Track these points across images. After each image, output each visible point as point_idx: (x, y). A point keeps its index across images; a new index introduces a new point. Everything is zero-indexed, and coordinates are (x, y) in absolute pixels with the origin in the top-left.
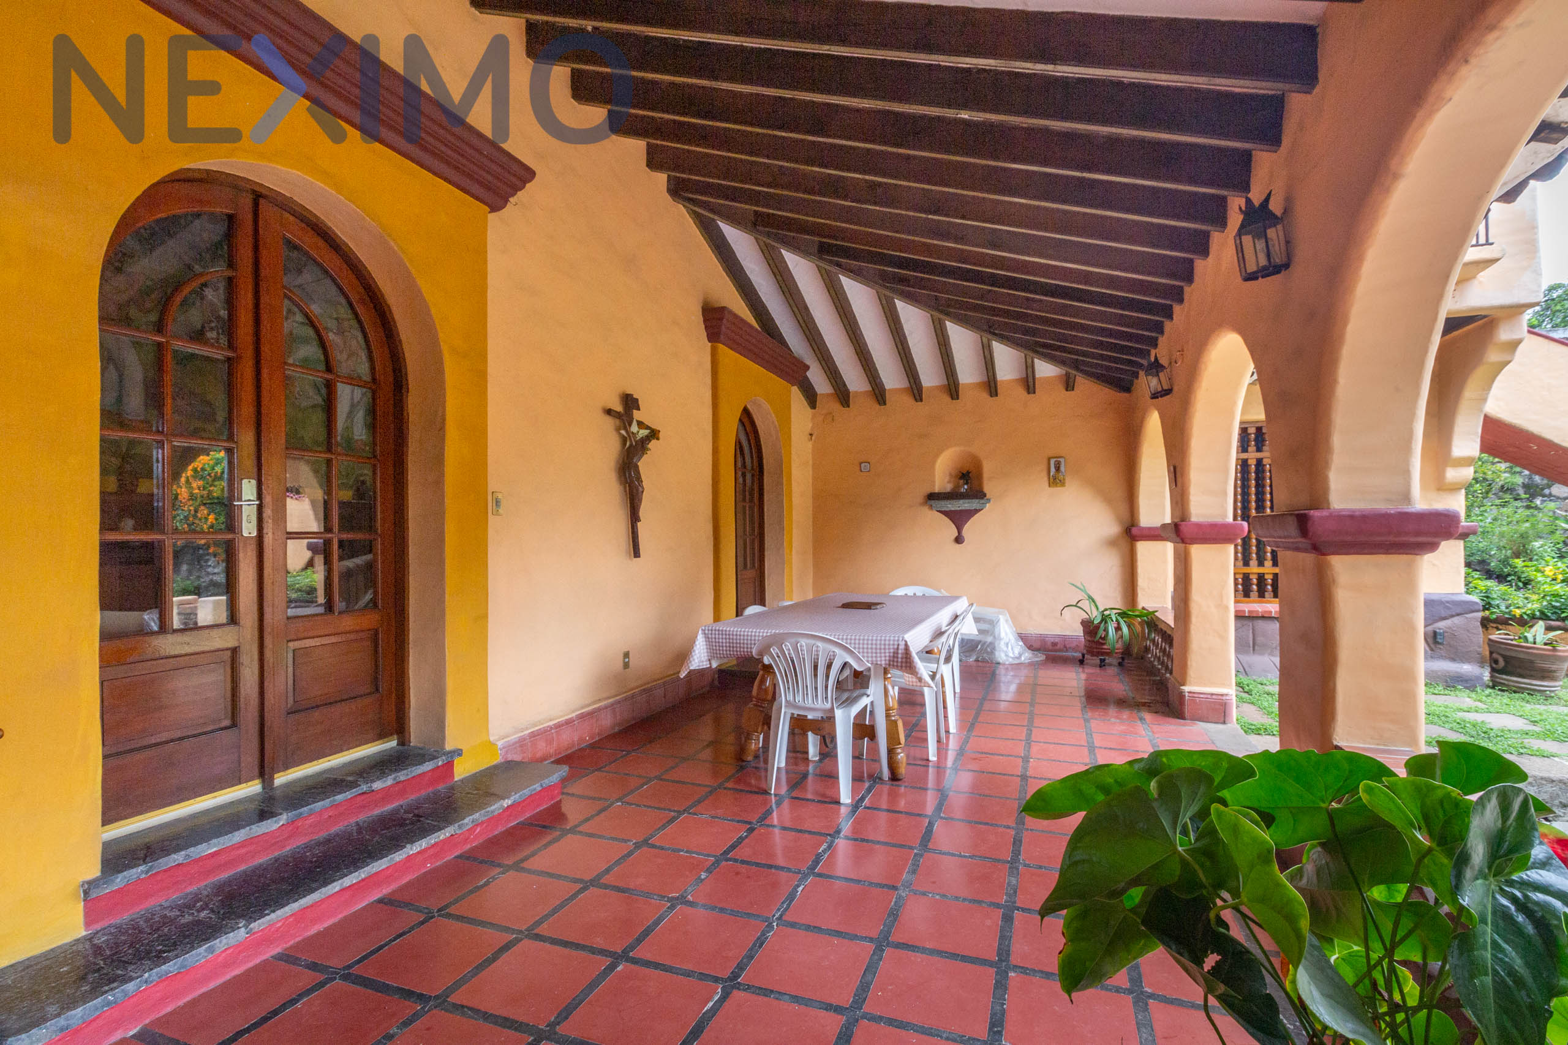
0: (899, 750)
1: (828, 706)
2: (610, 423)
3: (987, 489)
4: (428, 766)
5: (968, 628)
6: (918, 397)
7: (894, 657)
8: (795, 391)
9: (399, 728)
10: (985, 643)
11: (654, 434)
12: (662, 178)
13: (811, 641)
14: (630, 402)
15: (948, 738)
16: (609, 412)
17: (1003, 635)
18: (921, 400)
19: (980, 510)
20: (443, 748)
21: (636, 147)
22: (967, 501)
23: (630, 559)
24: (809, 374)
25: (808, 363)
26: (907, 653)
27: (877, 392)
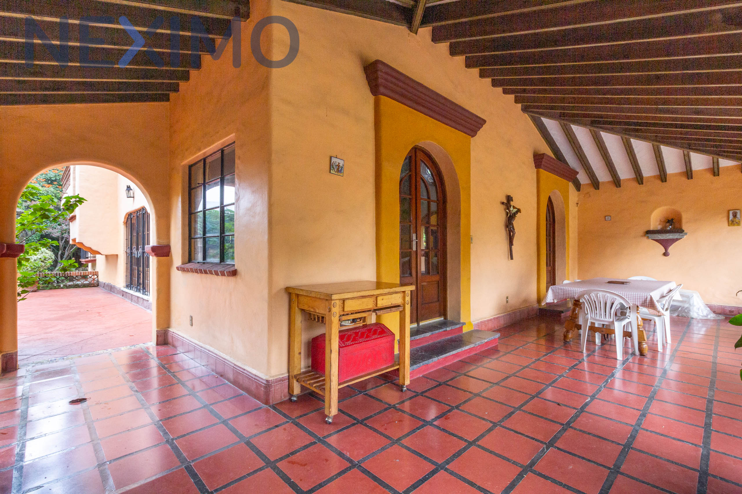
0: (644, 343)
1: (611, 320)
2: (503, 207)
3: (684, 227)
4: (454, 327)
5: (677, 296)
6: (640, 182)
7: (644, 302)
8: (571, 184)
9: (444, 313)
10: (683, 307)
11: (519, 211)
12: (519, 105)
13: (604, 293)
14: (509, 199)
15: (667, 345)
16: (503, 203)
17: (695, 304)
18: (642, 184)
19: (680, 239)
20: (460, 321)
21: (511, 97)
22: (671, 234)
23: (509, 260)
24: (578, 176)
25: (578, 170)
26: (651, 301)
27: (616, 181)
